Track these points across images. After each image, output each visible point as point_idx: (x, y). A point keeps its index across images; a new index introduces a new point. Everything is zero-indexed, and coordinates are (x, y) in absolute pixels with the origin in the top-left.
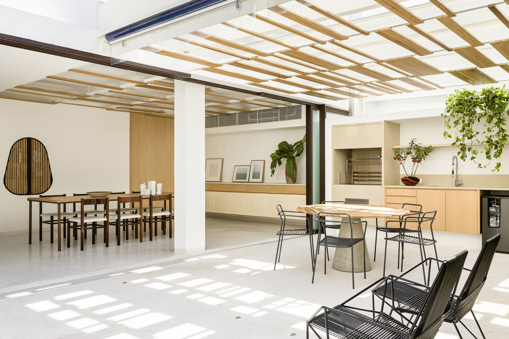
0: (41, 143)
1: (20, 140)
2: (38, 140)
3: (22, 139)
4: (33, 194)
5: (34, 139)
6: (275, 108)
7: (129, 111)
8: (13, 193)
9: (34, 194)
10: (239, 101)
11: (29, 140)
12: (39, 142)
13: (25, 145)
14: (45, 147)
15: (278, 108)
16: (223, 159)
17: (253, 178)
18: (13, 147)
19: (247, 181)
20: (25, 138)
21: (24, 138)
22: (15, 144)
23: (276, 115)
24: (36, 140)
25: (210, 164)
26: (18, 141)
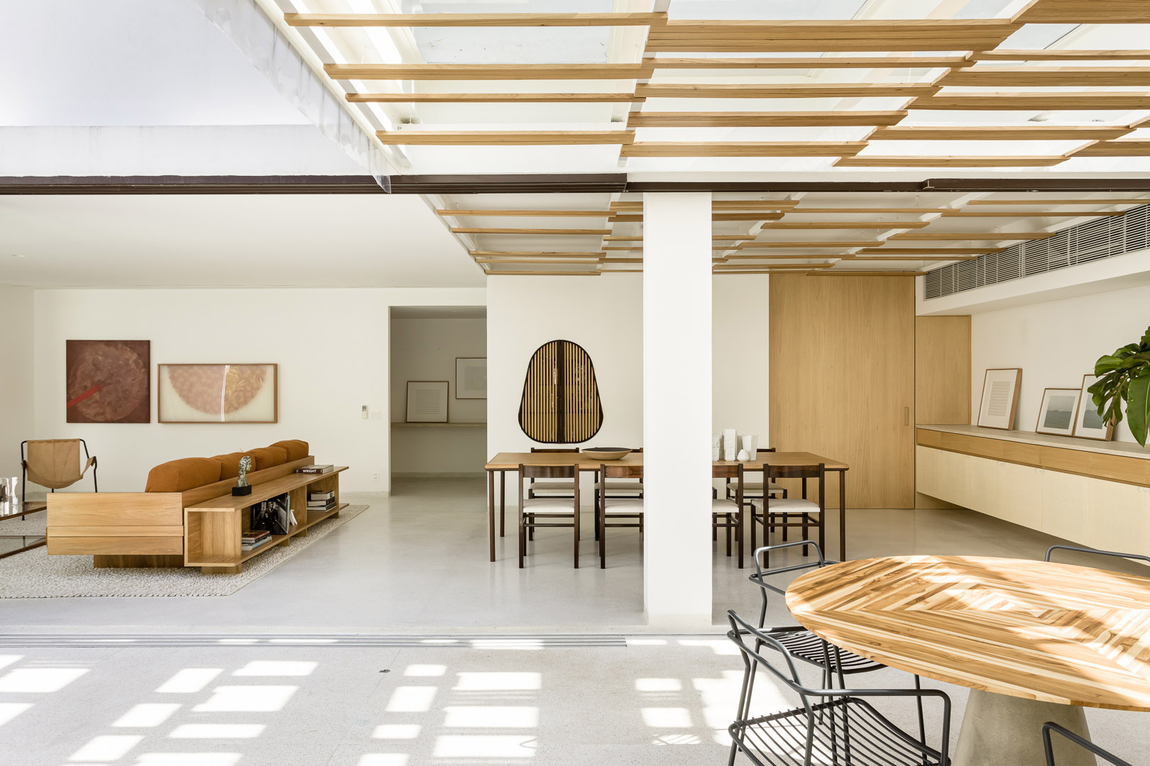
0: (582, 349)
1: (545, 345)
2: (576, 345)
3: (549, 343)
4: (567, 443)
5: (569, 342)
6: (1112, 214)
7: (768, 270)
8: (533, 439)
9: (570, 442)
10: (939, 215)
11: (561, 344)
12: (579, 346)
13: (554, 351)
14: (588, 357)
15: (1122, 214)
16: (1020, 371)
17: (1086, 425)
18: (533, 357)
19: (1070, 434)
20: (554, 341)
21: (551, 342)
22: (536, 352)
23: (1116, 234)
24: (572, 343)
25: (994, 382)
26: (542, 347)
